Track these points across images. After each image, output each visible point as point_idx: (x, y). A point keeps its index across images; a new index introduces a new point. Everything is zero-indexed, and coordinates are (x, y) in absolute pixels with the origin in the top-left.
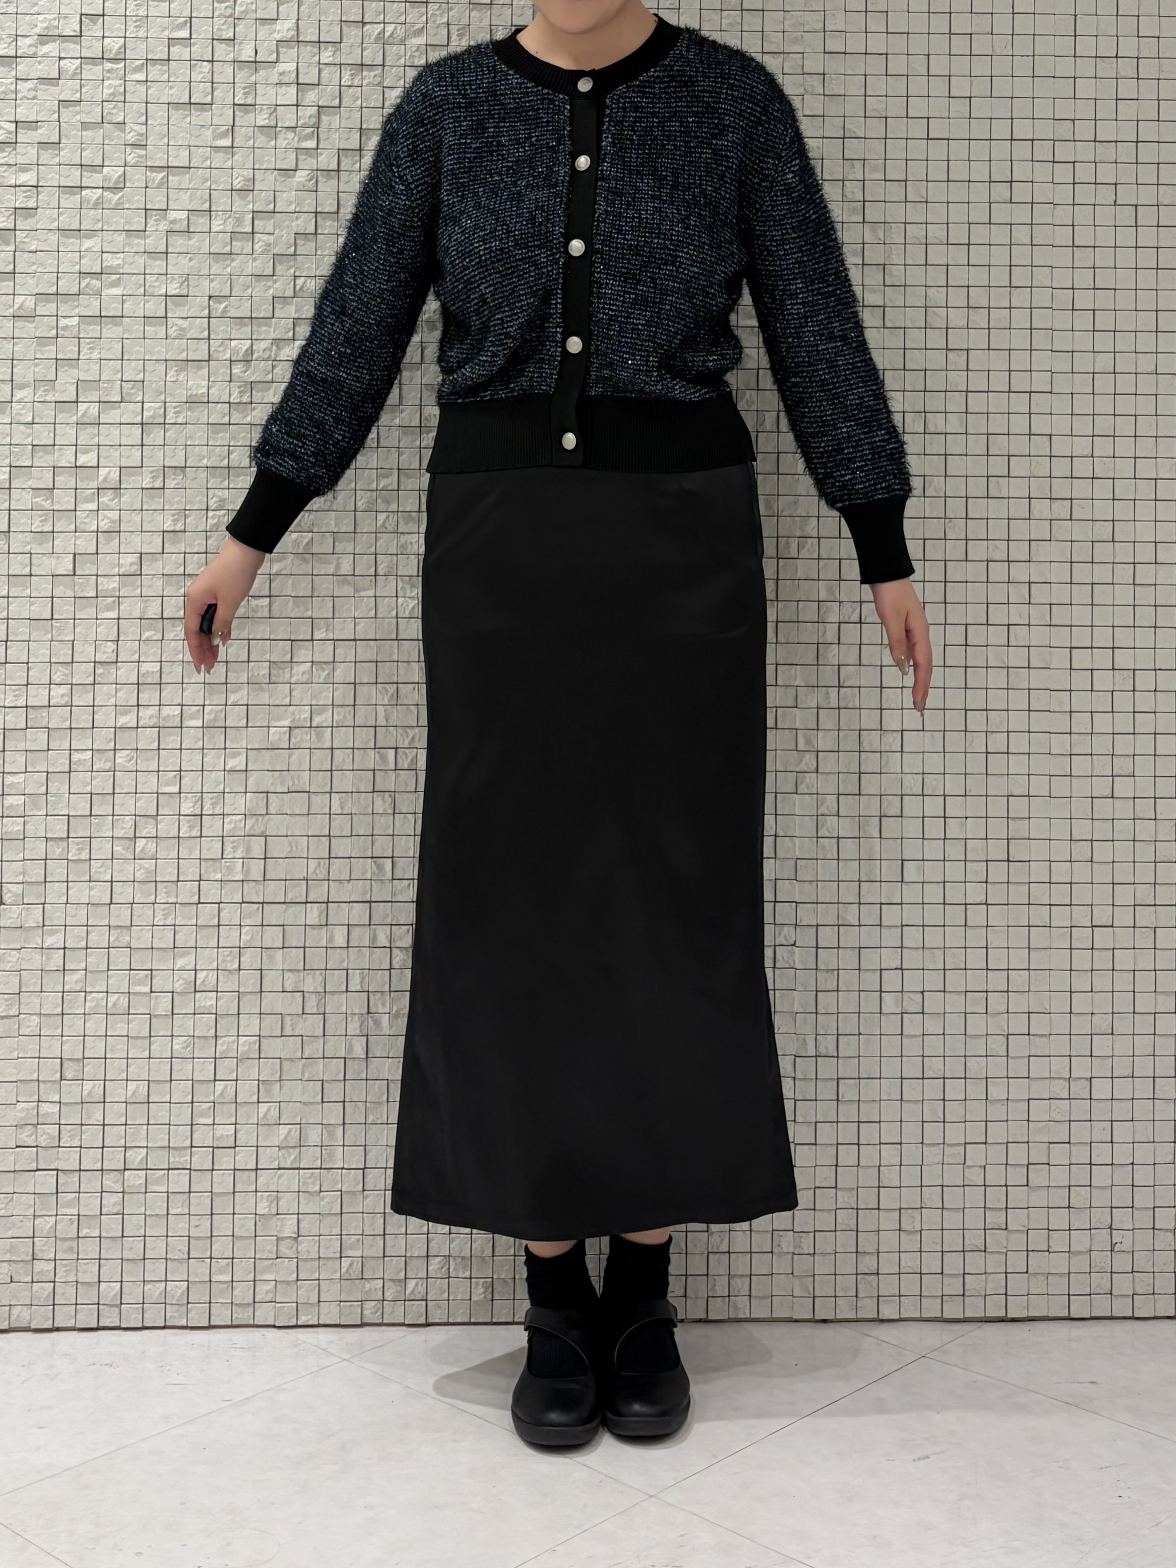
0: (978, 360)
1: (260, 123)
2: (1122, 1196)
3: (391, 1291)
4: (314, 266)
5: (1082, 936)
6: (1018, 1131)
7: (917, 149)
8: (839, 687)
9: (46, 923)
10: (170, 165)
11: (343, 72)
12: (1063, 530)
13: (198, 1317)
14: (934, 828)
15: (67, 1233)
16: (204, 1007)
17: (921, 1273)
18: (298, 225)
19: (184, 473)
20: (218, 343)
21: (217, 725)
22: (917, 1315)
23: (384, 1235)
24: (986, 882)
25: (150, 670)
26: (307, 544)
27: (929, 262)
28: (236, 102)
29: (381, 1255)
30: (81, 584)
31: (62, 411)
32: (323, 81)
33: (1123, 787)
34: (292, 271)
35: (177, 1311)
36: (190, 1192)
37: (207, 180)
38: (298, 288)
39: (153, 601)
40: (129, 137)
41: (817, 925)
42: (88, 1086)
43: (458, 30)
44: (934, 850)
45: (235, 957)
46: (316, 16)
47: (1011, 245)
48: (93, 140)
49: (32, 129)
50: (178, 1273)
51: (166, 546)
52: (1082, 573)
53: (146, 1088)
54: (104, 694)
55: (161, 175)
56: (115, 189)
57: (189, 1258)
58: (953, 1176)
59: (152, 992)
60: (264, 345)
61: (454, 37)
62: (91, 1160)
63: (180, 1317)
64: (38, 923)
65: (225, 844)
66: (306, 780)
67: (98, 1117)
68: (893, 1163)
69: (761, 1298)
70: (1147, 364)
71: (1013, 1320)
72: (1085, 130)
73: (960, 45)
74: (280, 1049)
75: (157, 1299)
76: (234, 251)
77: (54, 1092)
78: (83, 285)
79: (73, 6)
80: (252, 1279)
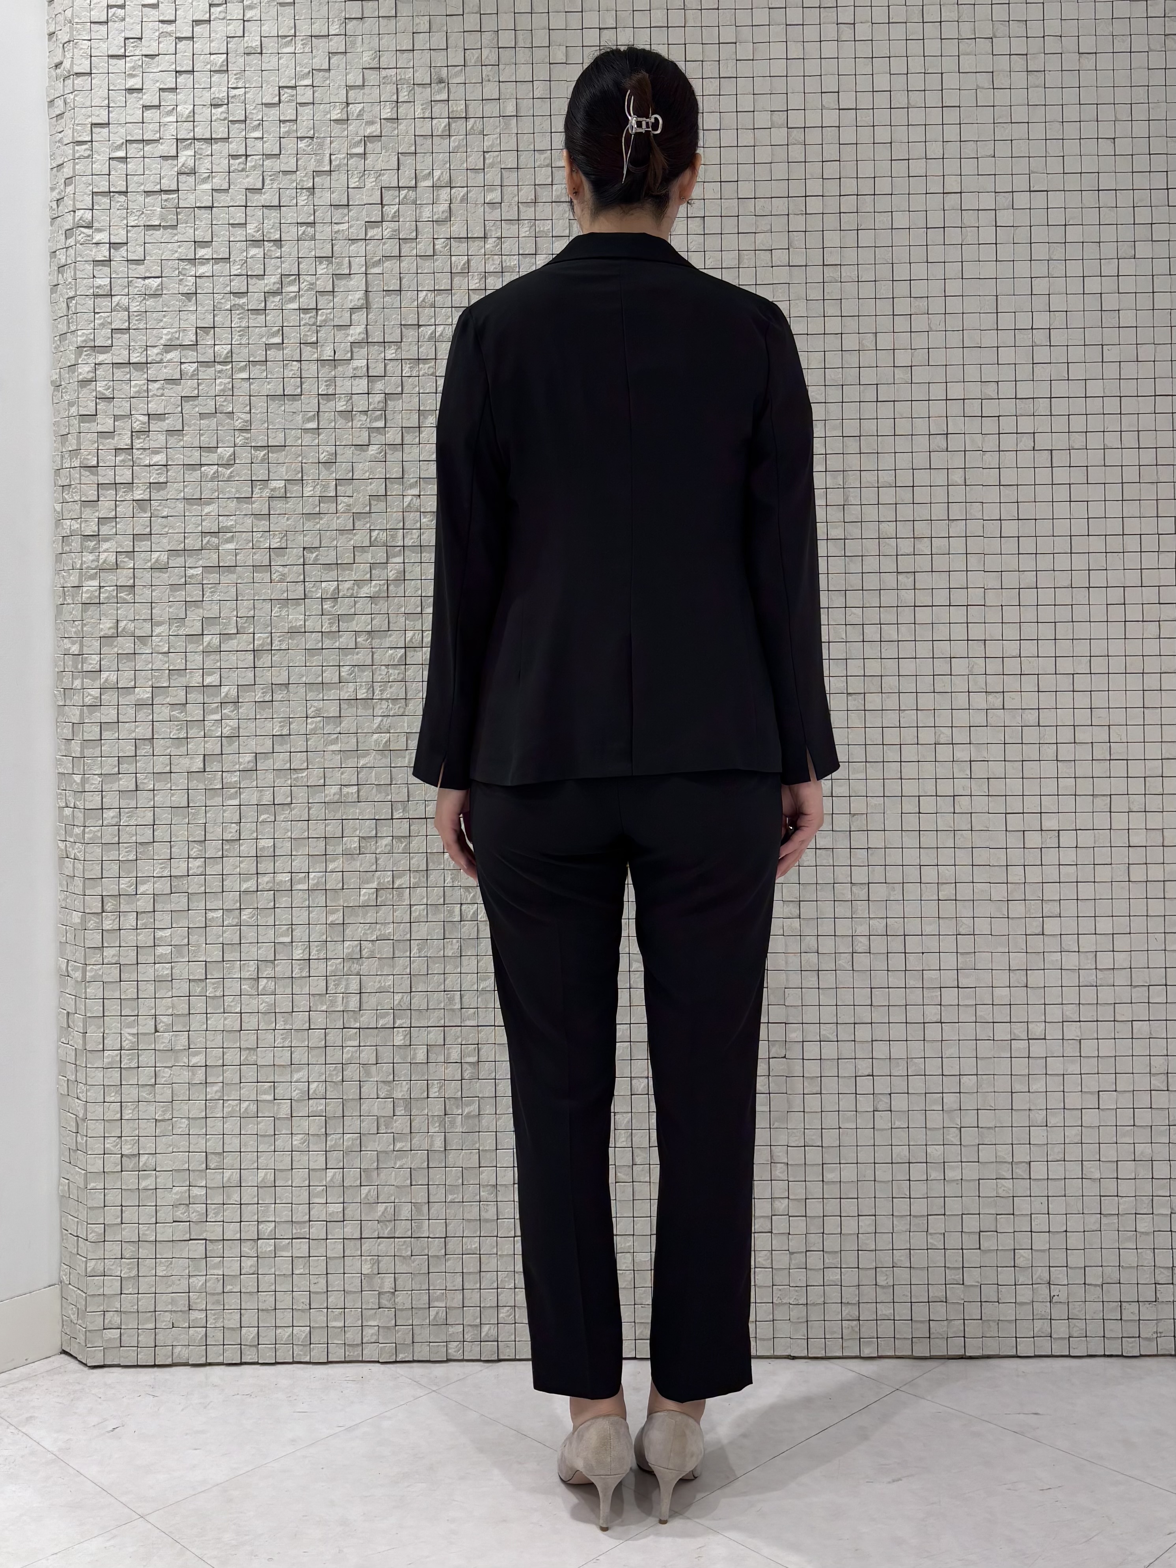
0: (923, 580)
1: (339, 408)
2: (1058, 1258)
3: (469, 1334)
4: (385, 522)
5: (1020, 1047)
6: (971, 1205)
7: (869, 410)
9: (191, 1046)
10: (270, 444)
11: (404, 365)
12: (997, 717)
13: (318, 1354)
14: (897, 962)
15: (215, 1289)
16: (316, 1111)
17: (894, 1320)
18: (372, 489)
19: (288, 689)
20: (312, 585)
21: (319, 888)
22: (892, 1353)
23: (463, 1289)
24: (941, 1005)
25: (266, 845)
26: (386, 742)
27: (881, 502)
28: (320, 392)
29: (461, 1306)
30: (210, 779)
31: (191, 643)
32: (388, 373)
33: (1051, 926)
34: (368, 525)
35: (301, 1351)
36: (309, 1257)
37: (299, 456)
38: (373, 539)
39: (267, 790)
40: (237, 423)
41: (803, 1041)
42: (227, 1174)
44: (896, 980)
45: (339, 1072)
46: (380, 321)
47: (948, 486)
48: (209, 427)
49: (161, 420)
50: (302, 1320)
51: (275, 747)
52: (1013, 752)
53: (273, 1175)
54: (230, 864)
55: (263, 453)
56: (227, 465)
57: (310, 1309)
58: (919, 1240)
60: (347, 585)
62: (232, 1231)
63: (305, 1355)
64: (184, 1046)
65: (329, 982)
66: (391, 930)
67: (236, 1198)
68: (870, 1231)
69: (763, 1340)
70: (1063, 579)
71: (971, 1358)
72: (1007, 390)
73: (902, 324)
74: (377, 1143)
75: (286, 1341)
76: (322, 511)
77: (201, 1179)
78: (204, 542)
79: (190, 321)
80: (360, 1324)
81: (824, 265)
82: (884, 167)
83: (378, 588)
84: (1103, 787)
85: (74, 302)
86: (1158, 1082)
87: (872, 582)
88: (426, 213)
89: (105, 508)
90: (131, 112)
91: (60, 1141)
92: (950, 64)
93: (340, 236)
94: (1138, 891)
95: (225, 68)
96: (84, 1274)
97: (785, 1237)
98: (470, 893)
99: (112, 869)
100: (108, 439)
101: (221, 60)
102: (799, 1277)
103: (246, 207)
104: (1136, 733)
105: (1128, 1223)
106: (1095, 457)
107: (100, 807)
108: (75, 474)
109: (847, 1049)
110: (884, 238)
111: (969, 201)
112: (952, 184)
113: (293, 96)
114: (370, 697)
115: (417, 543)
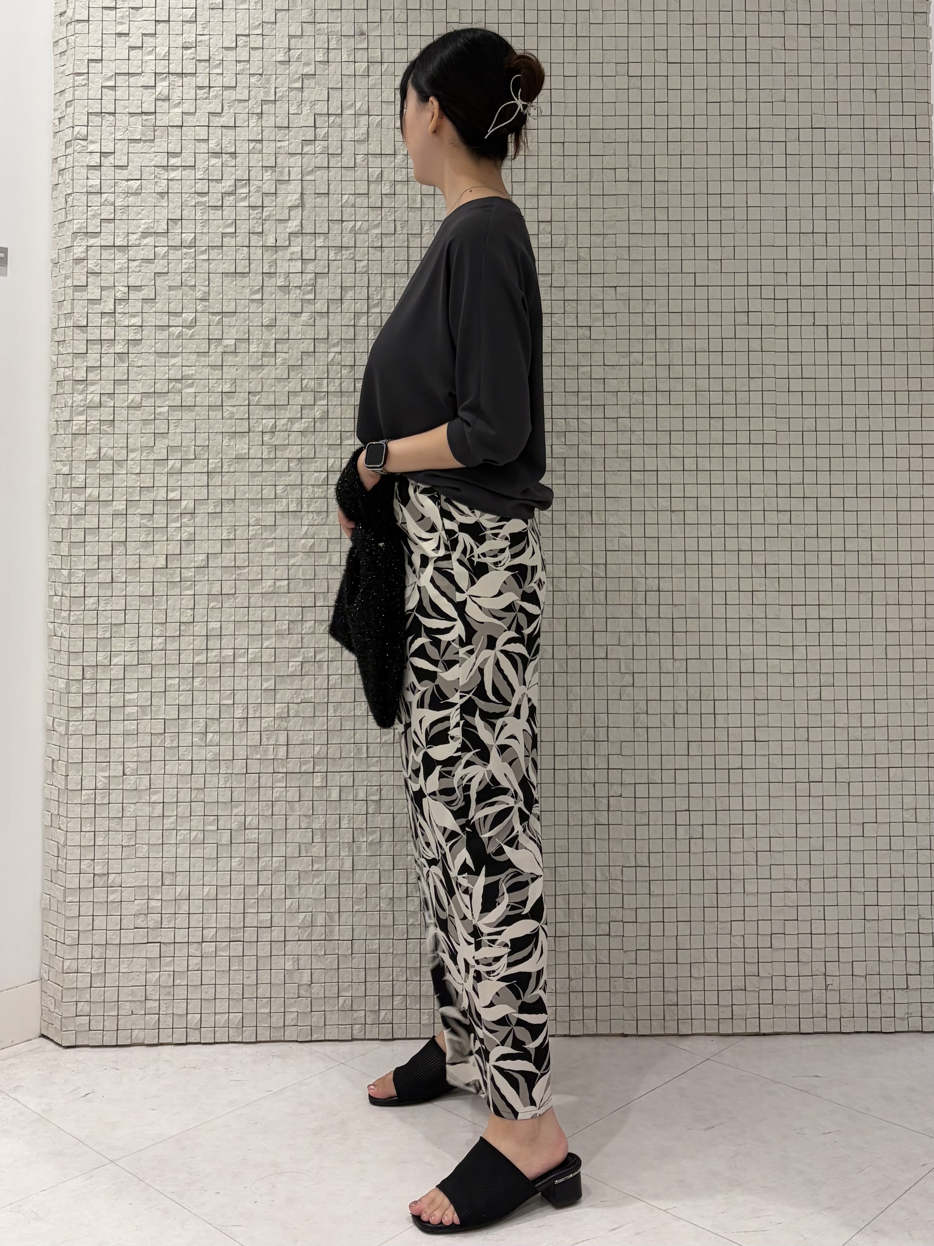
0: (730, 424)
1: (279, 284)
2: (832, 954)
3: (370, 1018)
4: (313, 373)
5: (802, 788)
6: (764, 913)
7: (688, 293)
8: (646, 632)
9: (152, 787)
10: (224, 311)
11: (330, 251)
12: (785, 531)
13: (249, 1035)
14: (708, 721)
15: (167, 983)
16: (251, 839)
17: (704, 1005)
18: (303, 347)
19: (234, 503)
20: (255, 421)
21: (256, 661)
22: (703, 1031)
23: (365, 982)
24: (741, 755)
25: (215, 627)
26: (311, 546)
27: (697, 363)
28: (264, 271)
29: (364, 995)
30: (171, 573)
31: (158, 466)
32: (318, 258)
33: (827, 693)
34: (300, 375)
35: (235, 1032)
36: (243, 956)
37: (246, 320)
38: (304, 386)
39: (216, 583)
40: (198, 294)
41: (635, 783)
42: (179, 889)
43: (401, 224)
44: (708, 735)
45: (269, 807)
46: (313, 217)
47: (749, 352)
48: (176, 297)
49: (138, 291)
50: (236, 1007)
51: (223, 549)
52: (798, 558)
53: (215, 890)
54: (186, 642)
55: (218, 318)
56: (190, 327)
57: (243, 998)
58: (724, 942)
59: (218, 829)
60: (283, 422)
61: (398, 229)
62: (181, 936)
63: (238, 1036)
64: (146, 786)
65: (263, 736)
66: (312, 695)
67: (185, 908)
68: (685, 934)
69: (603, 1021)
70: (836, 425)
71: (764, 1035)
72: (793, 279)
73: (714, 227)
74: (298, 865)
75: (224, 1024)
76: (264, 364)
77: (158, 894)
78: (170, 387)
79: (162, 214)
80: (283, 1011)
81: (655, 181)
82: (701, 108)
83: (306, 425)
84: (865, 585)
85: (71, 197)
86: (909, 816)
87: (690, 424)
88: (349, 135)
89: (92, 360)
90: (120, 51)
91: (44, 863)
92: (752, 31)
93: (282, 151)
94: (893, 666)
95: (194, 19)
96: (61, 971)
97: (620, 939)
99: (91, 645)
100: (96, 304)
101: (191, 13)
102: (630, 971)
103: (209, 126)
104: (891, 544)
105: (885, 927)
106: (860, 332)
107: (83, 595)
108: (69, 332)
109: (668, 790)
110: (701, 161)
111: (766, 135)
112: (753, 122)
113: (247, 42)
114: (299, 510)
115: (339, 390)
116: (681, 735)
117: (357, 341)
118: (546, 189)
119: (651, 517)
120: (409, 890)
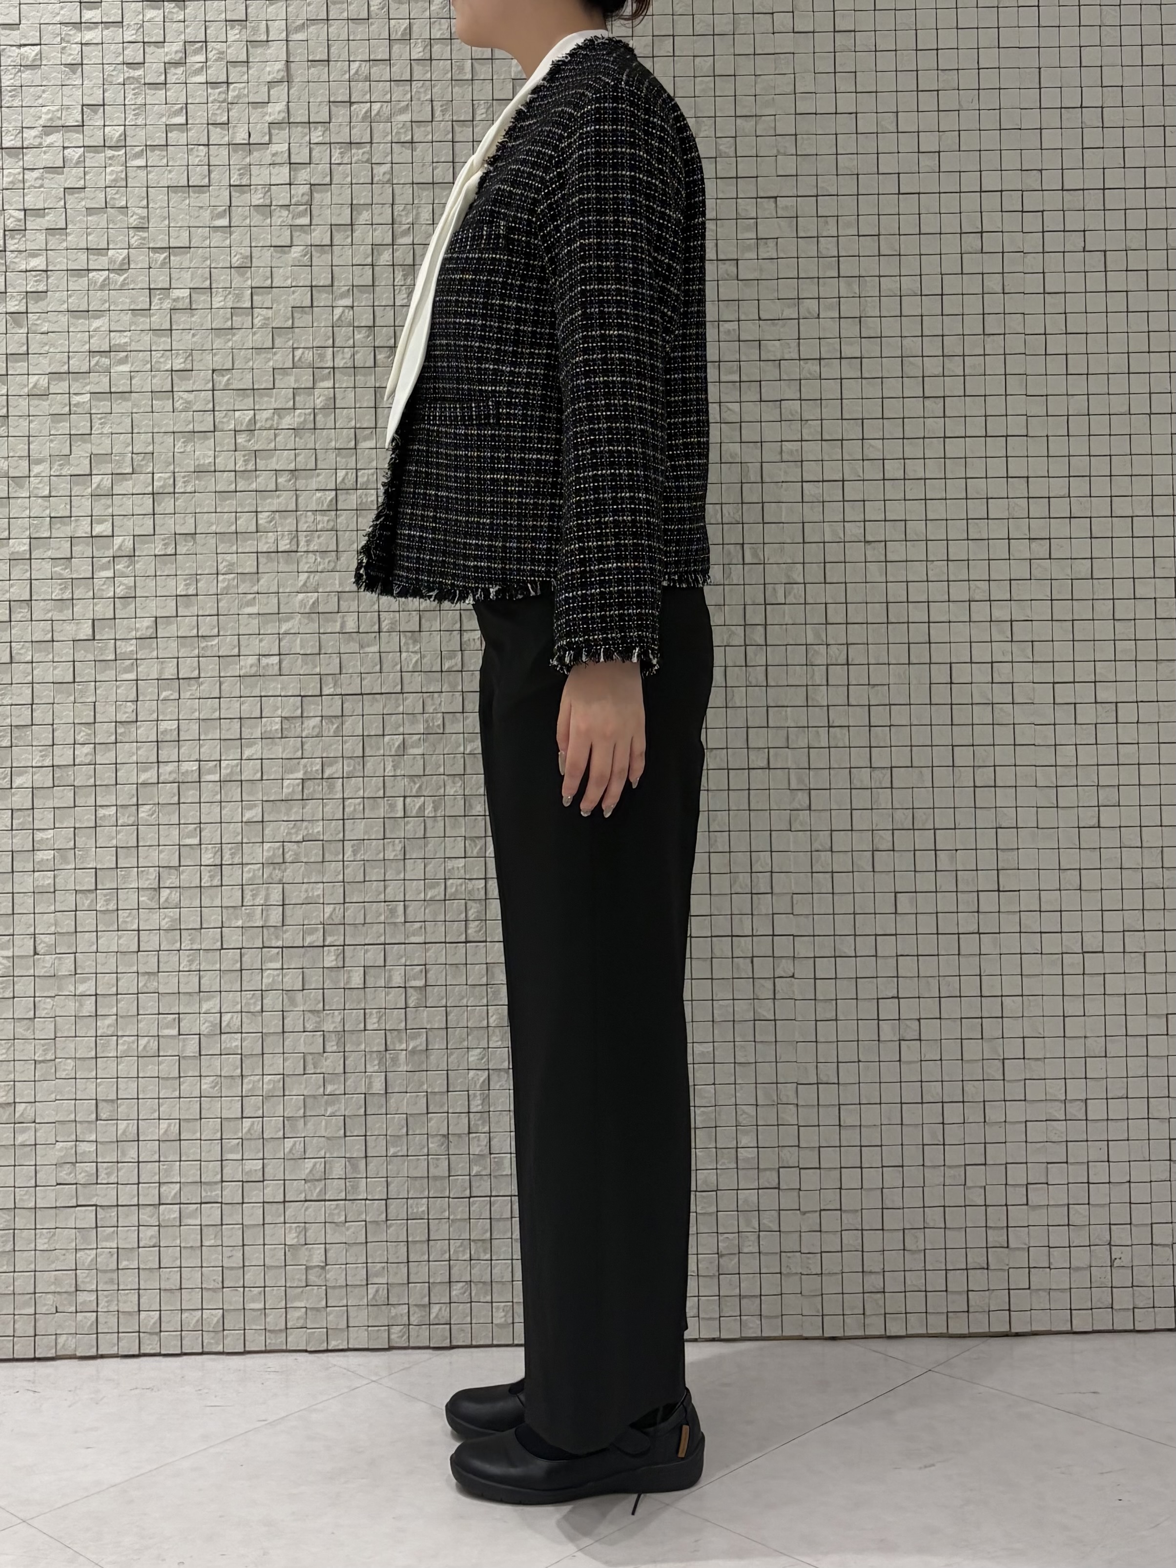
0: (954, 407)
1: (255, 202)
2: (1120, 1214)
3: (416, 1316)
4: (311, 338)
5: (1073, 962)
6: (1016, 1152)
7: (889, 204)
8: (829, 727)
9: (78, 972)
10: (171, 245)
11: (333, 150)
12: (1042, 569)
13: (233, 1343)
14: (925, 861)
15: (108, 1265)
16: (230, 1048)
17: (926, 1291)
18: (295, 299)
19: (194, 540)
20: (223, 414)
21: (233, 779)
22: (923, 1331)
23: (408, 1262)
24: (978, 912)
25: (169, 728)
26: (314, 603)
27: (903, 314)
28: (232, 183)
29: (406, 1282)
30: (101, 648)
31: (78, 484)
32: (314, 160)
33: (1109, 817)
34: (291, 343)
35: (213, 1338)
36: (222, 1225)
37: (207, 259)
38: (296, 359)
39: (170, 662)
40: (131, 220)
41: (815, 957)
42: (122, 1125)
43: (441, 106)
44: (926, 882)
45: (257, 1000)
46: (305, 98)
47: (983, 294)
48: (98, 225)
49: (40, 216)
50: (213, 1301)
51: (179, 609)
52: (1062, 610)
53: (178, 1126)
54: (125, 751)
55: (163, 256)
56: (120, 271)
57: (223, 1287)
58: (955, 1196)
59: (179, 1035)
60: (266, 414)
61: (438, 113)
62: (127, 1195)
63: (217, 1343)
64: (70, 971)
65: (245, 892)
66: (320, 829)
67: (132, 1154)
68: (896, 1185)
69: (771, 1317)
70: (1119, 404)
71: (1017, 1335)
72: (1052, 180)
73: (928, 101)
74: (303, 1086)
75: (194, 1326)
76: (235, 326)
77: (91, 1132)
78: (92, 363)
79: (74, 97)
80: (284, 1306)
81: (835, 32)
83: (302, 419)
87: (893, 408)
97: (795, 1193)
98: (415, 783)
102: (811, 1242)
106: (1157, 260)
109: (866, 967)
114: (294, 548)
115: (350, 364)
116: (885, 883)
117: (377, 289)
118: (666, 46)
119: (834, 552)
120: (472, 1123)
